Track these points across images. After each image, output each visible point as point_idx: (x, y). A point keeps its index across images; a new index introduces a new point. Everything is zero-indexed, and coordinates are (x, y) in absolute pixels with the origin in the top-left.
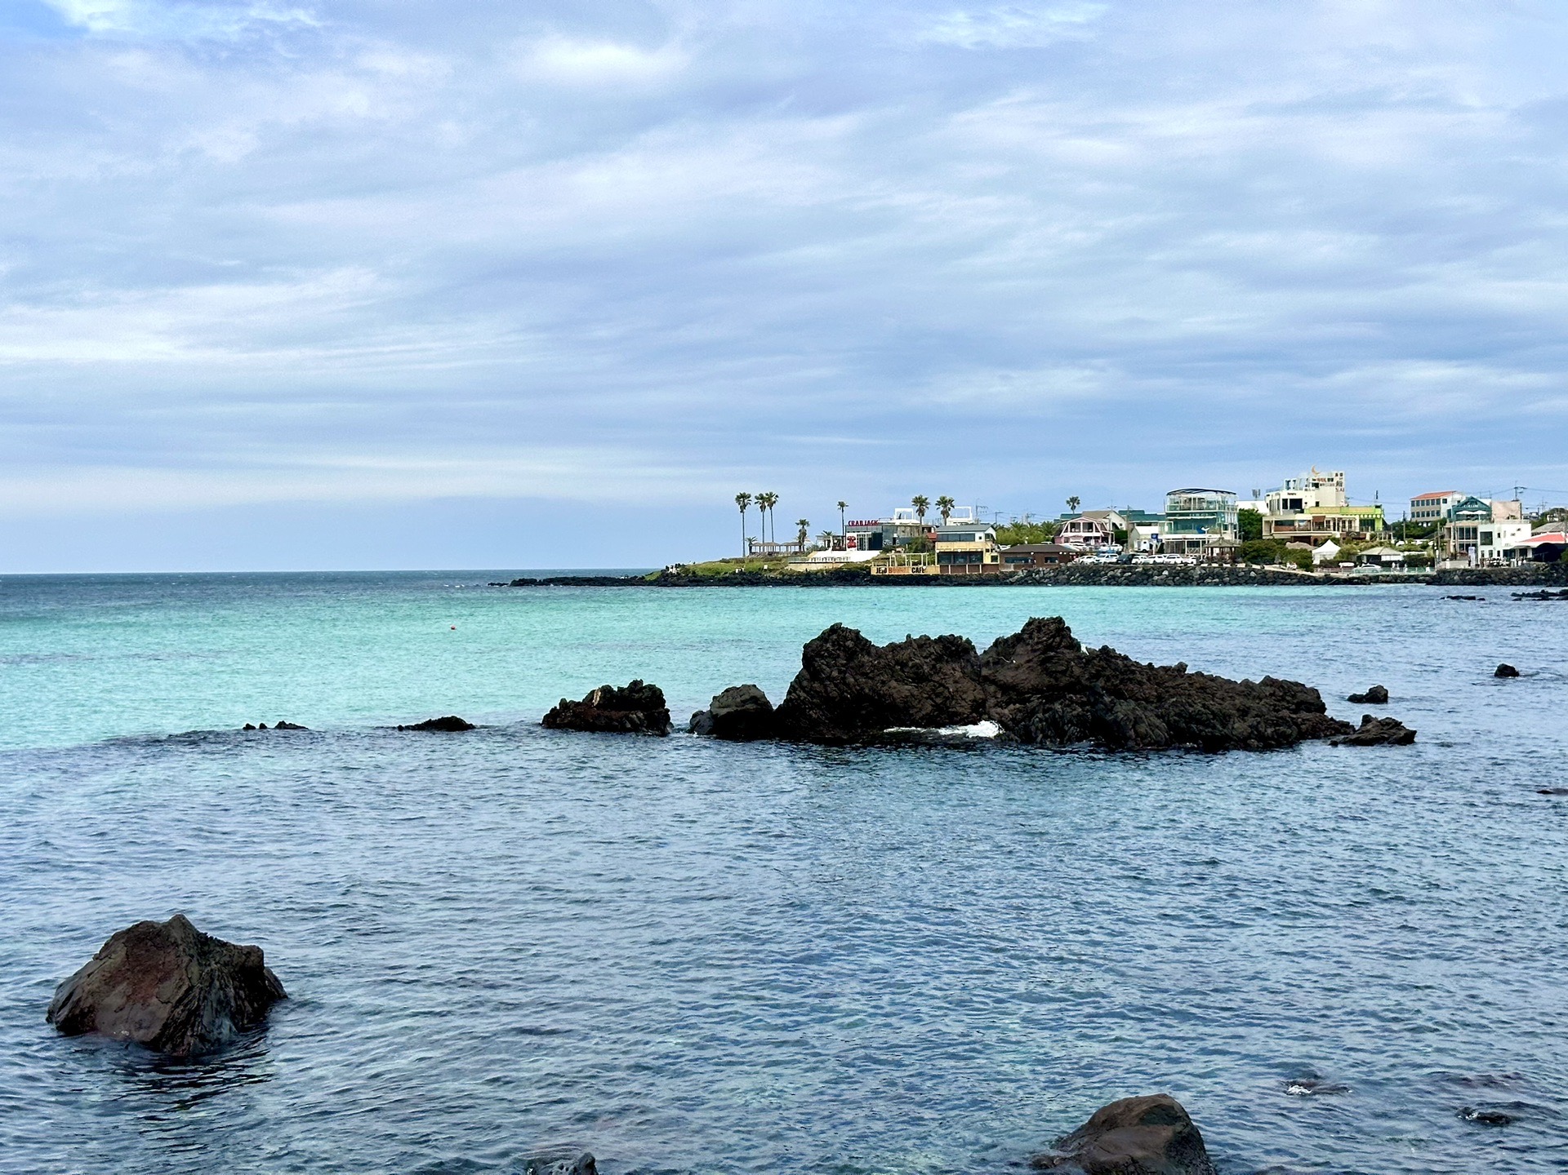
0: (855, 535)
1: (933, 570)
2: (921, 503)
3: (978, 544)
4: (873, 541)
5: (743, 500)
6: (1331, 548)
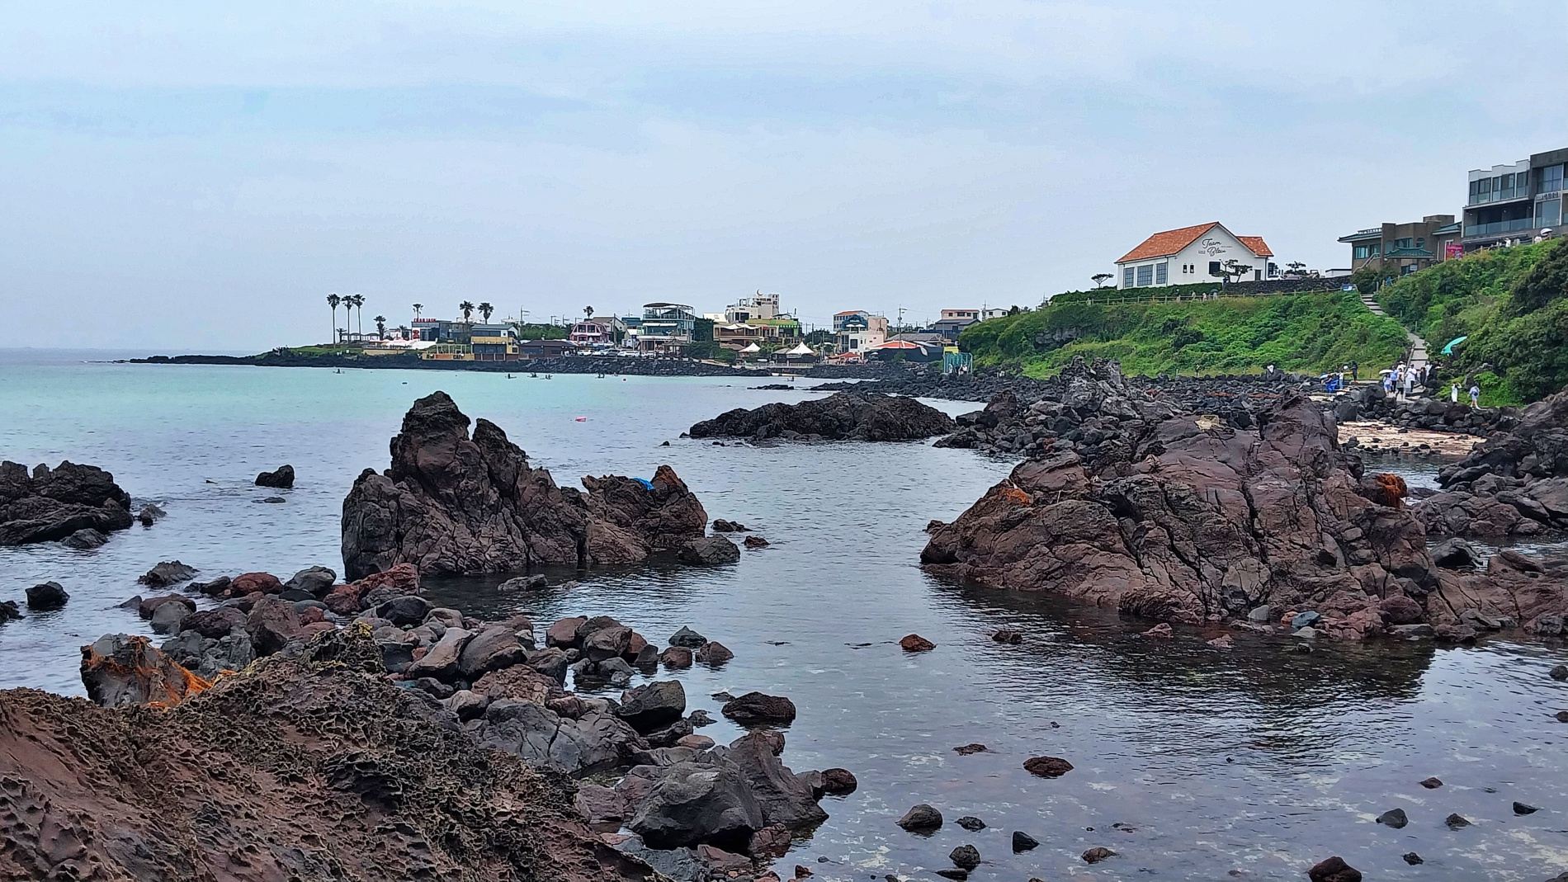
0: (418, 329)
1: (470, 357)
2: (467, 307)
3: (503, 338)
4: (433, 334)
5: (334, 300)
6: (754, 348)
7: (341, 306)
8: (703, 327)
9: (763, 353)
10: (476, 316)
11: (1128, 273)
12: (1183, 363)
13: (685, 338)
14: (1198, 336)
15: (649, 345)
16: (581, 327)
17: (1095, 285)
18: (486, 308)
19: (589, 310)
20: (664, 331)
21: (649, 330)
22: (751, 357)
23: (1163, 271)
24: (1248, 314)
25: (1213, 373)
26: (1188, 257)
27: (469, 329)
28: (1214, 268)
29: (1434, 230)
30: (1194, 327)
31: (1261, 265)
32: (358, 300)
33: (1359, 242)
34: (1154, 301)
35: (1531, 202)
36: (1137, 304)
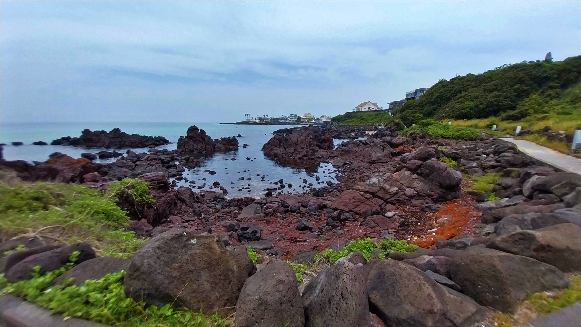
0: (258, 119)
1: (264, 123)
2: (264, 115)
3: (269, 120)
4: (260, 119)
5: (246, 114)
6: (306, 121)
7: (247, 115)
8: (299, 118)
9: (307, 122)
10: (266, 116)
11: (357, 109)
12: (361, 123)
13: (297, 119)
14: (364, 119)
15: (291, 121)
16: (281, 118)
17: (353, 111)
18: (267, 115)
19: (283, 115)
20: (293, 118)
21: (291, 118)
22: (306, 122)
23: (361, 108)
24: (372, 115)
25: (364, 124)
26: (365, 107)
27: (264, 119)
28: (369, 108)
29: (401, 102)
30: (364, 117)
31: (377, 108)
32: (249, 115)
33: (390, 104)
34: (359, 113)
35: (414, 97)
36: (357, 114)
